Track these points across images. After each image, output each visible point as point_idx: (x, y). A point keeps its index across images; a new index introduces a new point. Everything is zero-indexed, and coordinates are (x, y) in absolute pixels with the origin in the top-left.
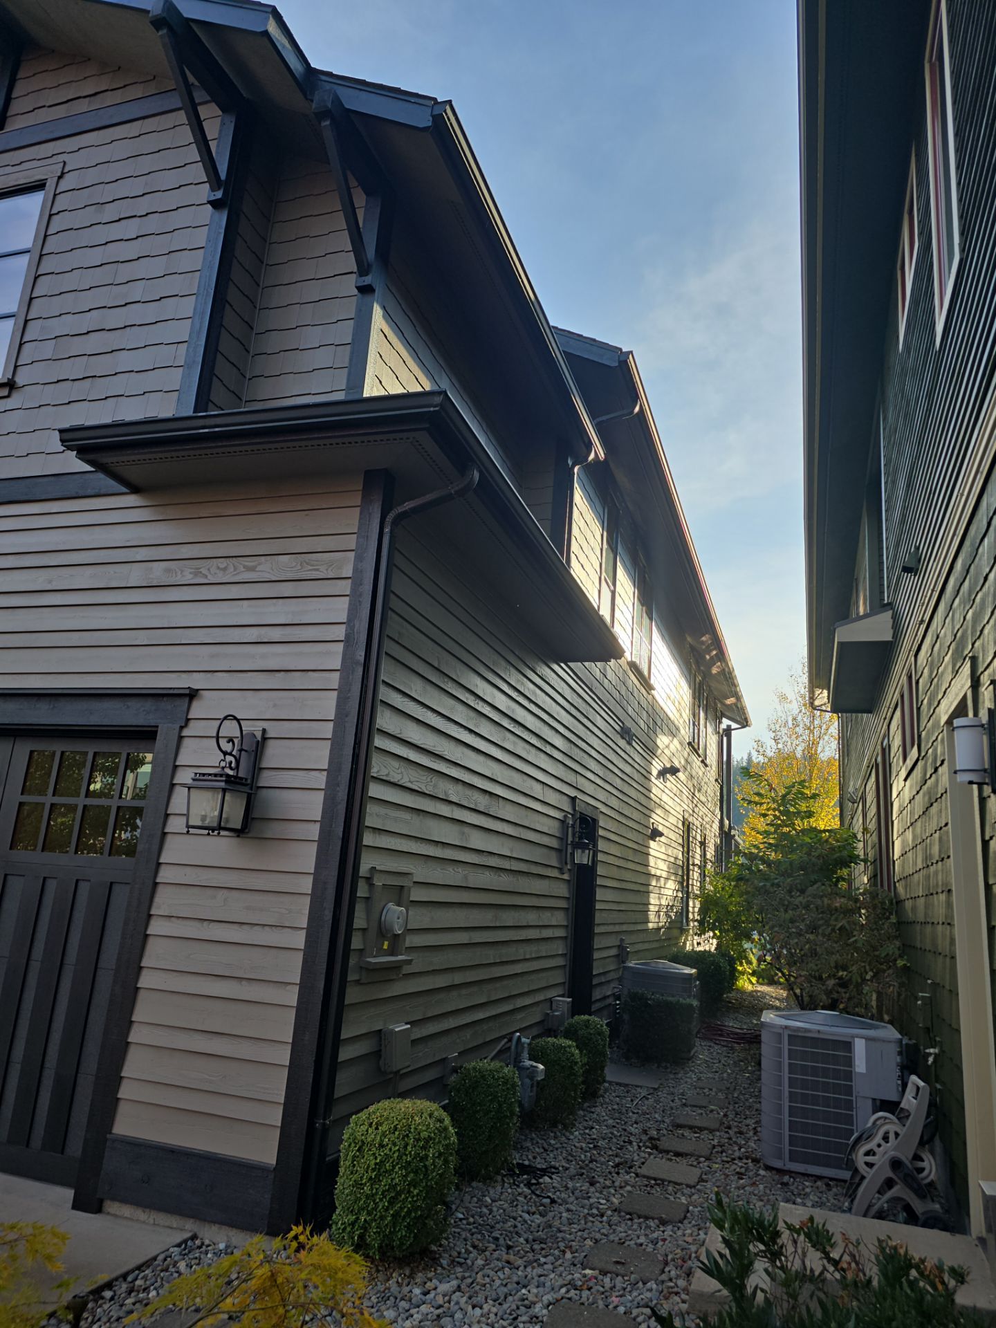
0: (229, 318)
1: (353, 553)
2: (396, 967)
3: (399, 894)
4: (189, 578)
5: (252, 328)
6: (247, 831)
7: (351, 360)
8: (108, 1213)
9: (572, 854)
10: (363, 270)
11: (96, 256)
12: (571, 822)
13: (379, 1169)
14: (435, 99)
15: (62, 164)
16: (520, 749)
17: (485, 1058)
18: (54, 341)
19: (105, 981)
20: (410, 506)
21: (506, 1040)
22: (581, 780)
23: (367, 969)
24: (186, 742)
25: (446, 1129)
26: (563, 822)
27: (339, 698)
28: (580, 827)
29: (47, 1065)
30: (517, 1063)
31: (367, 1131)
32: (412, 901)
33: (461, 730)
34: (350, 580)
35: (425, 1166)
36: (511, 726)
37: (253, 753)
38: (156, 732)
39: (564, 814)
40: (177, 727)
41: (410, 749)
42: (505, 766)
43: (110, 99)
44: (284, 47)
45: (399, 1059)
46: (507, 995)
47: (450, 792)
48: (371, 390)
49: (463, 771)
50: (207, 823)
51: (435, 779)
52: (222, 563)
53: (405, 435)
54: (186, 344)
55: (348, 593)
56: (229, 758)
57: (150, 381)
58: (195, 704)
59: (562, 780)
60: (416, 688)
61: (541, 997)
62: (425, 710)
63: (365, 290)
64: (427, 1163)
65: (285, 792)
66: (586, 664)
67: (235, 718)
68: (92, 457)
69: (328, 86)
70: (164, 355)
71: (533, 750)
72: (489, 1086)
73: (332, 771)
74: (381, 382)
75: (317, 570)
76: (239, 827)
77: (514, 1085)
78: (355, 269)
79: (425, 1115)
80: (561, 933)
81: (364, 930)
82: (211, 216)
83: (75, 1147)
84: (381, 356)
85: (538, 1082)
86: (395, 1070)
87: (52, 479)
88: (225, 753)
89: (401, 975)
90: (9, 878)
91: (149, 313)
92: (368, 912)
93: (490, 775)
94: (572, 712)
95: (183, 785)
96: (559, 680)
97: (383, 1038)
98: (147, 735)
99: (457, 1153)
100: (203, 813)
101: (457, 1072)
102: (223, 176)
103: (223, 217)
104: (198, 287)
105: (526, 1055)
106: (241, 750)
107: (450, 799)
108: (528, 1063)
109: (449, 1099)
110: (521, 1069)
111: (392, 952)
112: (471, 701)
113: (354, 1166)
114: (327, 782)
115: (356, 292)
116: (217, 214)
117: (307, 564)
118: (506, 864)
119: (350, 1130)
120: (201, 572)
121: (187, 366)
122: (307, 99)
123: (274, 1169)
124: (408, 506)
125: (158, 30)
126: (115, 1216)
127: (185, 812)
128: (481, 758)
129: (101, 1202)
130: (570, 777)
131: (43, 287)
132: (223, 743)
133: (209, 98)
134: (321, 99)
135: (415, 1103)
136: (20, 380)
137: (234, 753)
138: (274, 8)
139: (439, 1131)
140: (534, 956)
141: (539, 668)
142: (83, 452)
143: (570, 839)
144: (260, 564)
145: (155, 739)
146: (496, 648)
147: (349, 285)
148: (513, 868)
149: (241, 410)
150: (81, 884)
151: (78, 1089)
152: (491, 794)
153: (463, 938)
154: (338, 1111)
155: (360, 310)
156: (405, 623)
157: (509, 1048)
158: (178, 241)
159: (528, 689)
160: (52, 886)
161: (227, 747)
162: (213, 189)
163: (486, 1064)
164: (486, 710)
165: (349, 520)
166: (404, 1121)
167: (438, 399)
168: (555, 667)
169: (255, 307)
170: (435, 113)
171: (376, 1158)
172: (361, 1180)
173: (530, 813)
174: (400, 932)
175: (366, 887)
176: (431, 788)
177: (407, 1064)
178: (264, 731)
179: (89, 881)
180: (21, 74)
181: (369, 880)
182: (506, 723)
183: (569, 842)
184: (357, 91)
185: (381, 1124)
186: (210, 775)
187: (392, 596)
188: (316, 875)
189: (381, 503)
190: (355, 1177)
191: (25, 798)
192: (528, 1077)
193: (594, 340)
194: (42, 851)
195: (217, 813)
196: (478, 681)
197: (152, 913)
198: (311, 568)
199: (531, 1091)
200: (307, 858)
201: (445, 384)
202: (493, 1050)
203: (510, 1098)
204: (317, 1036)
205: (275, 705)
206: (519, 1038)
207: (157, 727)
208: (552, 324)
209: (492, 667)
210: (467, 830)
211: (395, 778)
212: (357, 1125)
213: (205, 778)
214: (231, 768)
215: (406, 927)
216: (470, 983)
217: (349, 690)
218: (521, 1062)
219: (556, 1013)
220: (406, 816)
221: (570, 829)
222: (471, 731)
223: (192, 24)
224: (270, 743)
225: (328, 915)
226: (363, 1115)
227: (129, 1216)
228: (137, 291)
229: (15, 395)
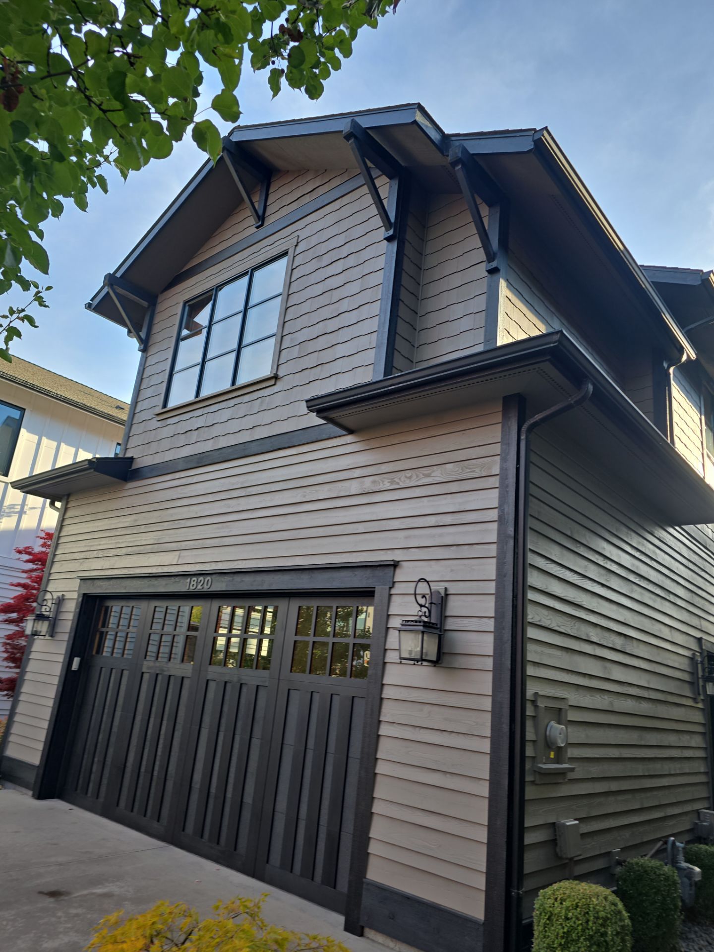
0: (403, 311)
1: (499, 457)
2: (562, 773)
3: (558, 714)
4: (387, 486)
5: (417, 313)
6: (440, 662)
7: (486, 321)
9: (704, 687)
10: (490, 257)
11: (319, 289)
12: (699, 659)
13: (567, 937)
14: (534, 130)
15: (297, 238)
16: (647, 598)
17: (645, 855)
18: (298, 346)
19: (354, 767)
20: (540, 417)
21: (661, 843)
22: (704, 623)
23: (540, 773)
24: (394, 598)
25: (620, 912)
26: (692, 659)
27: (498, 563)
28: (709, 664)
29: (321, 823)
30: (674, 862)
31: (553, 904)
32: (569, 721)
33: (595, 584)
34: (498, 477)
35: (605, 941)
36: (636, 580)
37: (440, 605)
38: (374, 591)
39: (693, 652)
40: (387, 587)
41: (555, 600)
42: (636, 613)
43: (321, 191)
44: (427, 126)
45: (572, 849)
46: (657, 804)
47: (591, 634)
48: (502, 339)
49: (599, 617)
50: (413, 656)
51: (578, 624)
52: (409, 474)
53: (531, 367)
54: (376, 333)
55: (497, 486)
56: (424, 609)
57: (357, 360)
58: (398, 571)
59: (688, 624)
60: (555, 553)
61: (688, 808)
62: (564, 569)
63: (493, 271)
64: (607, 939)
65: (464, 634)
66: (699, 526)
67: (426, 581)
68: (325, 414)
69: (457, 143)
70: (364, 342)
71: (658, 599)
72: (652, 880)
73: (498, 617)
74: (509, 333)
75: (474, 471)
76: (434, 658)
77: (675, 883)
78: (485, 258)
79: (601, 898)
80: (701, 754)
81: (534, 741)
82: (387, 247)
83: (343, 884)
84: (507, 315)
85: (696, 883)
86: (569, 856)
87: (302, 431)
88: (421, 606)
89: (566, 780)
90: (291, 691)
91: (352, 317)
92: (536, 727)
93: (623, 621)
94: (690, 567)
95: (395, 629)
96: (675, 540)
97: (557, 829)
98: (367, 594)
99: (632, 934)
100: (410, 649)
101: (622, 865)
102: (393, 220)
103: (394, 246)
104: (382, 294)
105: (681, 857)
106: (431, 603)
107: (592, 640)
108: (684, 865)
109: (617, 887)
110: (680, 869)
111: (558, 760)
112: (601, 561)
113: (546, 931)
114: (495, 627)
115: (486, 274)
116: (390, 245)
117: (467, 468)
118: (645, 694)
119: (540, 902)
120: (395, 481)
121: (378, 347)
122: (444, 155)
123: (484, 924)
124: (538, 417)
125: (348, 141)
126: (373, 941)
127: (398, 648)
128: (614, 607)
129: (362, 928)
130: (694, 621)
131: (290, 314)
132: (419, 598)
133: (381, 173)
134: (454, 152)
135: (591, 887)
136: (280, 374)
137: (427, 605)
138: (419, 104)
139: (615, 913)
140: (678, 772)
141: (656, 532)
142: (320, 412)
143: (700, 674)
144: (433, 472)
145: (374, 596)
146: (617, 518)
147: (482, 270)
148: (651, 697)
149: (415, 370)
150: (335, 697)
151: (342, 843)
152: (625, 636)
153: (615, 753)
154: (528, 885)
155: (490, 286)
156: (542, 504)
157: (665, 849)
158: (367, 268)
159: (649, 549)
160: (316, 697)
161: (422, 601)
162: (387, 230)
163: (647, 861)
164: (614, 568)
165: (494, 433)
166: (584, 900)
167: (556, 337)
168: (671, 530)
169: (418, 299)
170: (535, 139)
171: (563, 928)
172: (553, 944)
173: (661, 651)
174: (563, 745)
175: (533, 708)
176: (575, 632)
177: (579, 853)
178: (446, 589)
179: (339, 695)
180: (271, 191)
181: (534, 702)
182: (632, 577)
183: (700, 676)
184: (478, 140)
185: (565, 900)
186: (412, 621)
187: (531, 485)
188: (494, 696)
189: (517, 418)
190: (547, 941)
191: (298, 638)
192: (686, 876)
193: (677, 268)
194: (310, 674)
195: (419, 649)
196: (605, 545)
197: (381, 719)
198: (469, 470)
199: (691, 890)
200: (485, 683)
201: (557, 326)
202: (651, 850)
203: (673, 893)
204: (506, 823)
205: (452, 570)
206: (674, 842)
207: (374, 588)
208: (639, 263)
209: (616, 533)
210: (608, 665)
211: (546, 623)
212: (545, 898)
213: (409, 623)
214: (426, 617)
215: (567, 741)
216: (625, 790)
217: (505, 558)
218: (677, 863)
219: (705, 824)
220: (558, 653)
221: (700, 666)
222: (603, 585)
223: (368, 131)
224: (451, 598)
225: (506, 728)
226: (549, 891)
227: (382, 942)
228: (345, 305)
229: (279, 383)
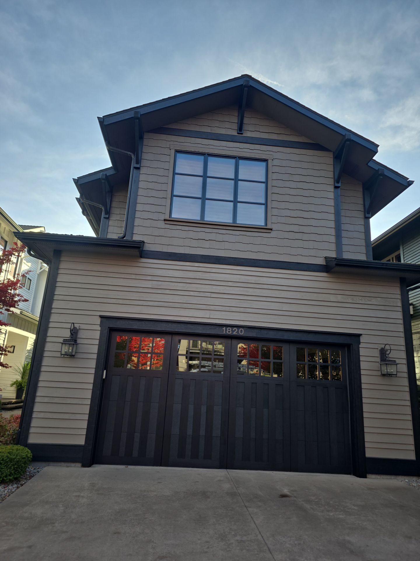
8: (368, 478)
